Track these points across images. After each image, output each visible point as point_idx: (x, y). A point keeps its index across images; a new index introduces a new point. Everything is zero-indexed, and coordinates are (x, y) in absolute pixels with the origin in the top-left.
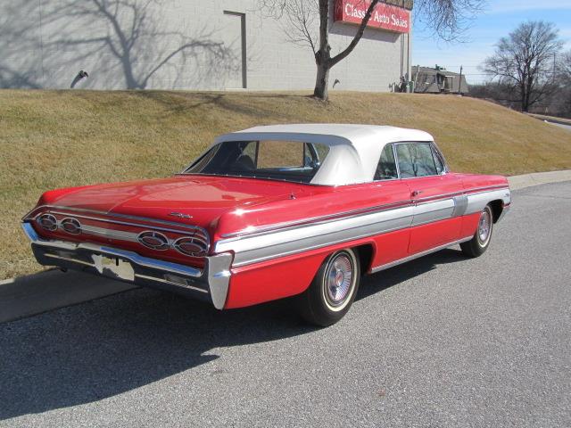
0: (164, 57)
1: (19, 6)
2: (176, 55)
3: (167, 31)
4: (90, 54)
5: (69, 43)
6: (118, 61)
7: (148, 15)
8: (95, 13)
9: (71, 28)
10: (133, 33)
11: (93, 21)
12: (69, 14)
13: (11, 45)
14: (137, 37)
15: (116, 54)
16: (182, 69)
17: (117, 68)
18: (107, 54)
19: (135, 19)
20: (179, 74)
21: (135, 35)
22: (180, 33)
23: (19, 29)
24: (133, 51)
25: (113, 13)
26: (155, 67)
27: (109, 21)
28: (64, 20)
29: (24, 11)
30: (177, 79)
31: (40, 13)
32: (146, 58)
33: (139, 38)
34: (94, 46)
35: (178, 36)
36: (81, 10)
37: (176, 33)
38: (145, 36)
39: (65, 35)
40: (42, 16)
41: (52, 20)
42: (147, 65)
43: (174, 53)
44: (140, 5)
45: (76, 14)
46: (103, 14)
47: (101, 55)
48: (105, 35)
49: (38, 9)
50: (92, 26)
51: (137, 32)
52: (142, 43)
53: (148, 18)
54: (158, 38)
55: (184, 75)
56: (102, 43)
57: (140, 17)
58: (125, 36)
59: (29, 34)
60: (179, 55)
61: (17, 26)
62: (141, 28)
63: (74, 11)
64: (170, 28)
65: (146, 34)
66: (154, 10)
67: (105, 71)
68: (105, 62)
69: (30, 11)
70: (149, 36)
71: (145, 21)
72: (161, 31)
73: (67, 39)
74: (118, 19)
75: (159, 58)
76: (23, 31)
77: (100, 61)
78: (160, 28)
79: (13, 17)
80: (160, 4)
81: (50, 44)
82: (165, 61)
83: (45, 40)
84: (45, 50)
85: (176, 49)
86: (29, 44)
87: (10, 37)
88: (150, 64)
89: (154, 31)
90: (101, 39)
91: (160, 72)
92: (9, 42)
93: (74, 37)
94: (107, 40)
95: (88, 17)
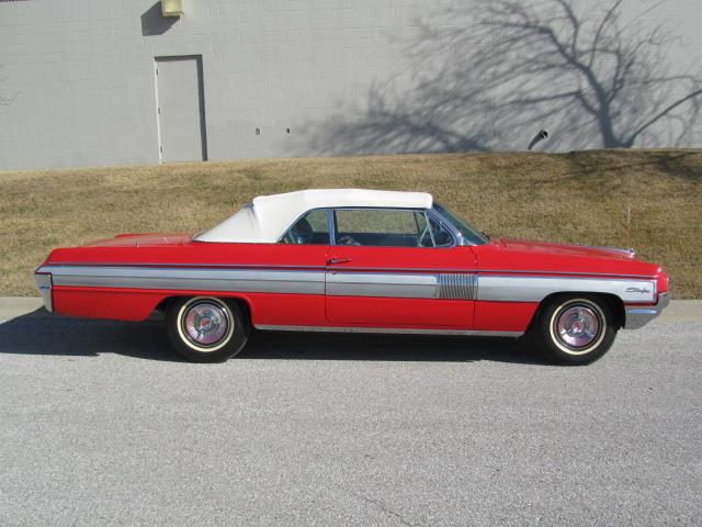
0: (663, 108)
1: (469, 70)
2: (683, 104)
3: (667, 76)
4: (554, 112)
5: (527, 101)
6: (591, 117)
7: (638, 60)
8: (563, 66)
9: (530, 85)
10: (615, 82)
11: (560, 74)
12: (528, 71)
13: (459, 110)
14: (620, 88)
15: (589, 109)
16: (692, 121)
17: (591, 125)
18: (576, 109)
19: (619, 67)
20: (686, 128)
21: (618, 86)
22: (689, 77)
23: (467, 94)
24: (615, 105)
25: (587, 63)
26: (648, 120)
27: (581, 73)
28: (521, 78)
29: (474, 75)
30: (683, 134)
31: (494, 74)
32: (634, 111)
33: (625, 89)
34: (559, 103)
35: (687, 81)
36: (544, 65)
37: (683, 77)
38: (632, 86)
39: (522, 94)
40: (495, 76)
41: (506, 81)
42: (634, 120)
43: (680, 102)
44: (627, 50)
45: (536, 70)
46: (573, 66)
47: (569, 112)
48: (574, 89)
49: (491, 70)
50: (558, 80)
51: (622, 81)
52: (628, 94)
53: (639, 64)
54: (654, 86)
55: (696, 128)
56: (570, 99)
57: (627, 63)
58: (604, 86)
59: (479, 97)
60: (687, 105)
61: (466, 89)
62: (627, 76)
63: (535, 67)
64: (673, 72)
65: (635, 82)
66: (649, 52)
67: (574, 130)
68: (574, 120)
69: (481, 73)
70: (638, 85)
71: (633, 67)
72: (657, 77)
73: (524, 98)
74: (594, 69)
75: (655, 110)
76: (473, 94)
77: (568, 117)
78: (655, 73)
79: (462, 81)
80: (658, 44)
81: (503, 105)
82: (665, 113)
83: (498, 102)
84: (497, 112)
85: (682, 98)
86: (479, 106)
87: (458, 102)
88: (640, 118)
89: (646, 77)
90: (570, 94)
91: (657, 127)
92: (456, 107)
93: (534, 95)
95: (552, 72)
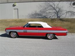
20: (65, 16)
33: (59, 12)
36: (51, 9)
46: (54, 9)
57: (60, 9)
60: (66, 13)
88: (61, 14)
94: (55, 12)
